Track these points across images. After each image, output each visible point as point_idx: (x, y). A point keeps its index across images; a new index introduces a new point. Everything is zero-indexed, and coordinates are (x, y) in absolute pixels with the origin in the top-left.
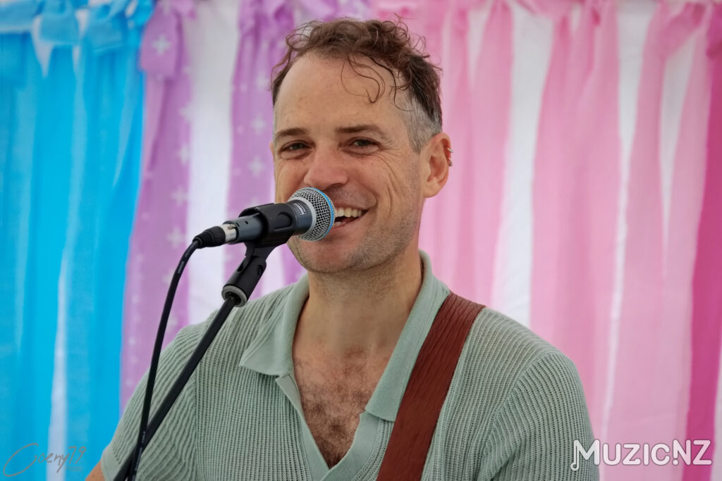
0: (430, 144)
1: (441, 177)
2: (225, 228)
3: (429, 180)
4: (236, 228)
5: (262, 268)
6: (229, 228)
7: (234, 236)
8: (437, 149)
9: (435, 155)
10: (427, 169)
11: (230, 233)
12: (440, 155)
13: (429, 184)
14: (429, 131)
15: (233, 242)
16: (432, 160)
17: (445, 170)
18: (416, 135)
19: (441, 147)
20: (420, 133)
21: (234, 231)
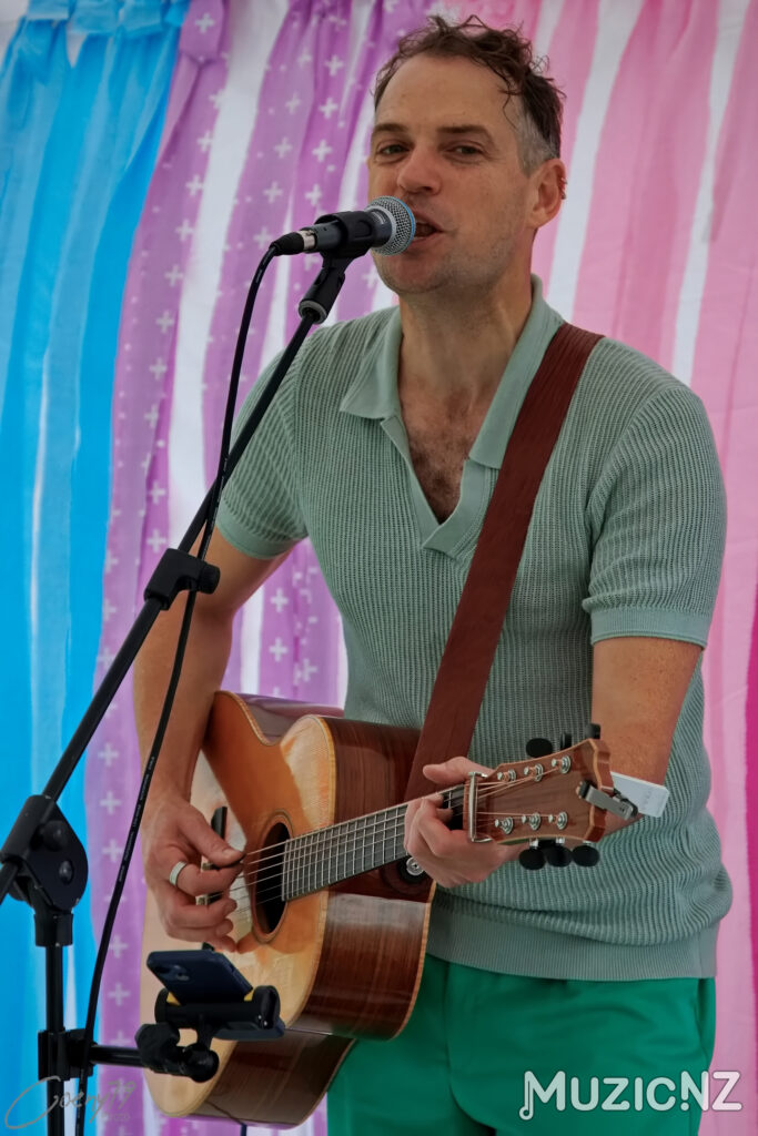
0: (541, 168)
1: (552, 207)
2: (303, 233)
3: (536, 209)
4: (314, 235)
5: (341, 280)
6: (308, 235)
7: (313, 243)
8: (548, 176)
9: (546, 183)
10: (534, 197)
11: (309, 241)
12: (551, 184)
13: (535, 213)
14: (542, 153)
15: (311, 250)
16: (542, 188)
17: (556, 201)
18: (526, 155)
19: (554, 176)
20: (531, 153)
21: (312, 238)
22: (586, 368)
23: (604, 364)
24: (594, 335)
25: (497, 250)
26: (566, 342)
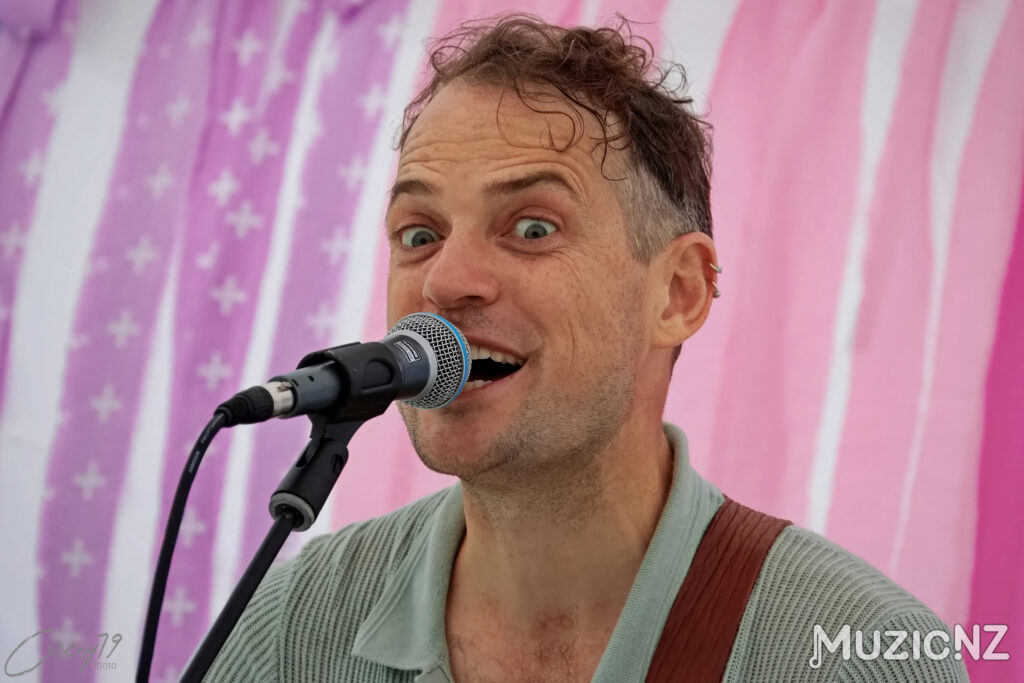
0: (670, 249)
1: (693, 314)
2: (273, 389)
3: (666, 316)
4: (293, 389)
5: (341, 460)
6: (281, 390)
7: (290, 403)
8: (684, 260)
9: (682, 273)
10: (661, 295)
11: (281, 398)
12: (694, 274)
14: (669, 225)
15: (289, 413)
16: (677, 282)
17: (701, 303)
18: (641, 229)
19: (697, 260)
20: (649, 225)
21: (289, 394)
22: (763, 574)
23: (792, 571)
24: (775, 520)
25: (606, 388)
26: (730, 533)
